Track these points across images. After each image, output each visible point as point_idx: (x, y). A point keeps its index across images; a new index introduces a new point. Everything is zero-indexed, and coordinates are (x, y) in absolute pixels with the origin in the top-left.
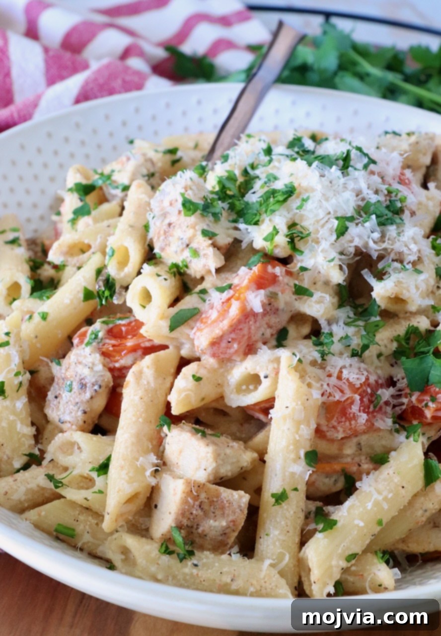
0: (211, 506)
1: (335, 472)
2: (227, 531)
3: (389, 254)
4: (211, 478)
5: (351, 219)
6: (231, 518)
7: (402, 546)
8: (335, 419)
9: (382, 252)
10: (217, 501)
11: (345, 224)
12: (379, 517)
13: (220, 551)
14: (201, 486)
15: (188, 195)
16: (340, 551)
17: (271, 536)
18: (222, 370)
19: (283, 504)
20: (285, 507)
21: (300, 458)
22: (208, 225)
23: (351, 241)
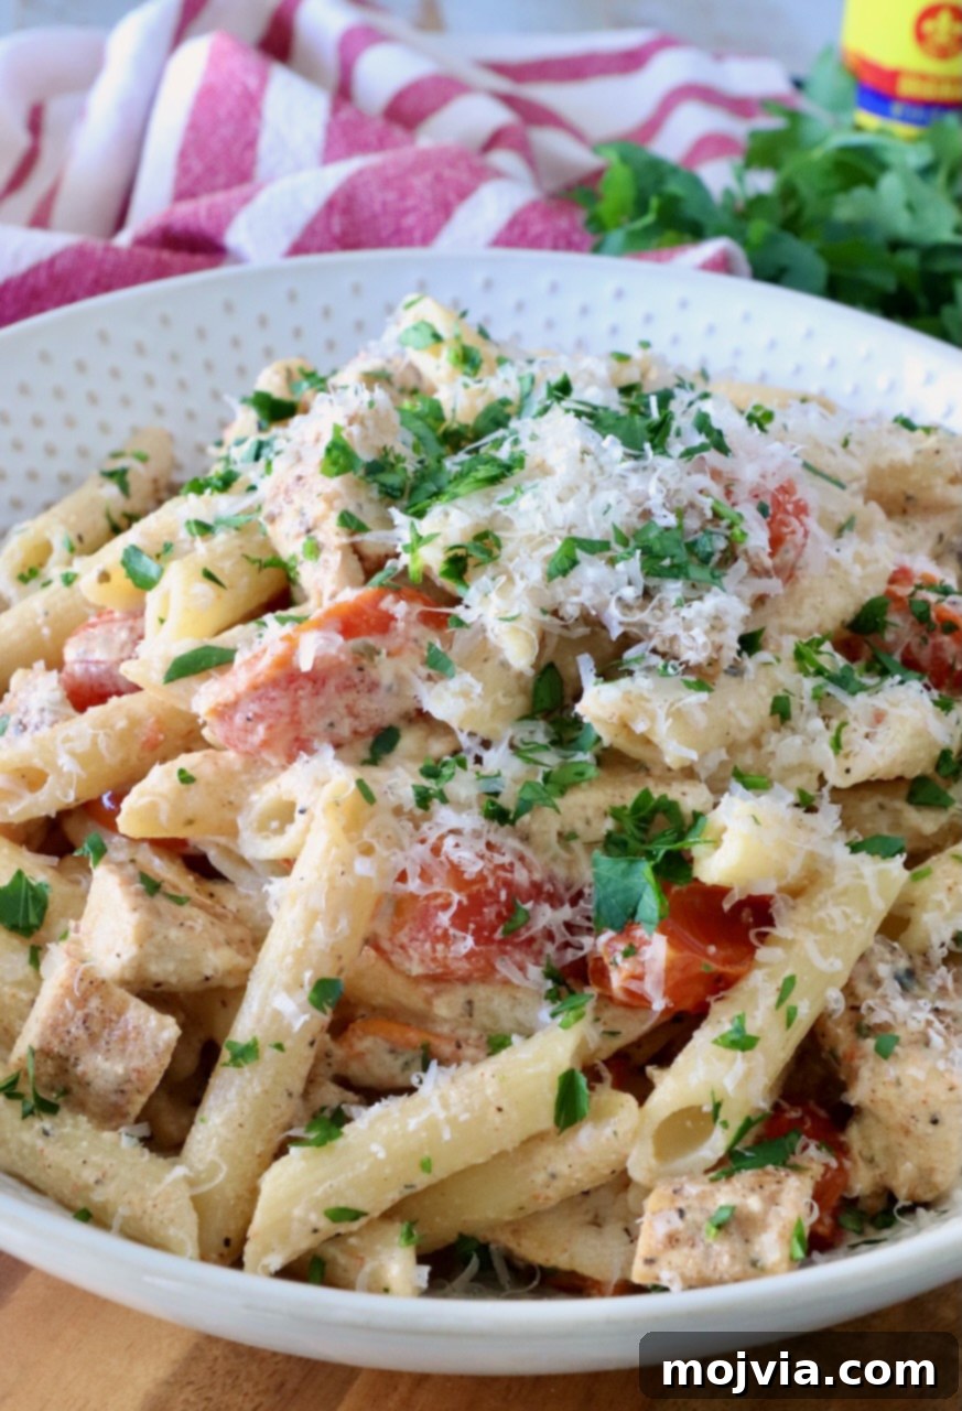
0: (104, 1027)
1: (409, 1045)
2: (127, 1087)
3: (651, 637)
4: (128, 975)
5: (595, 547)
6: (136, 1063)
7: (506, 1239)
8: (406, 930)
9: (635, 630)
10: (117, 1022)
11: (574, 555)
12: (427, 1153)
13: (114, 1124)
14: (95, 984)
15: (350, 435)
16: (319, 1192)
17: (210, 1123)
18: (244, 778)
19: (246, 1068)
20: (248, 1075)
21: (302, 986)
22: (360, 506)
23: (577, 593)
